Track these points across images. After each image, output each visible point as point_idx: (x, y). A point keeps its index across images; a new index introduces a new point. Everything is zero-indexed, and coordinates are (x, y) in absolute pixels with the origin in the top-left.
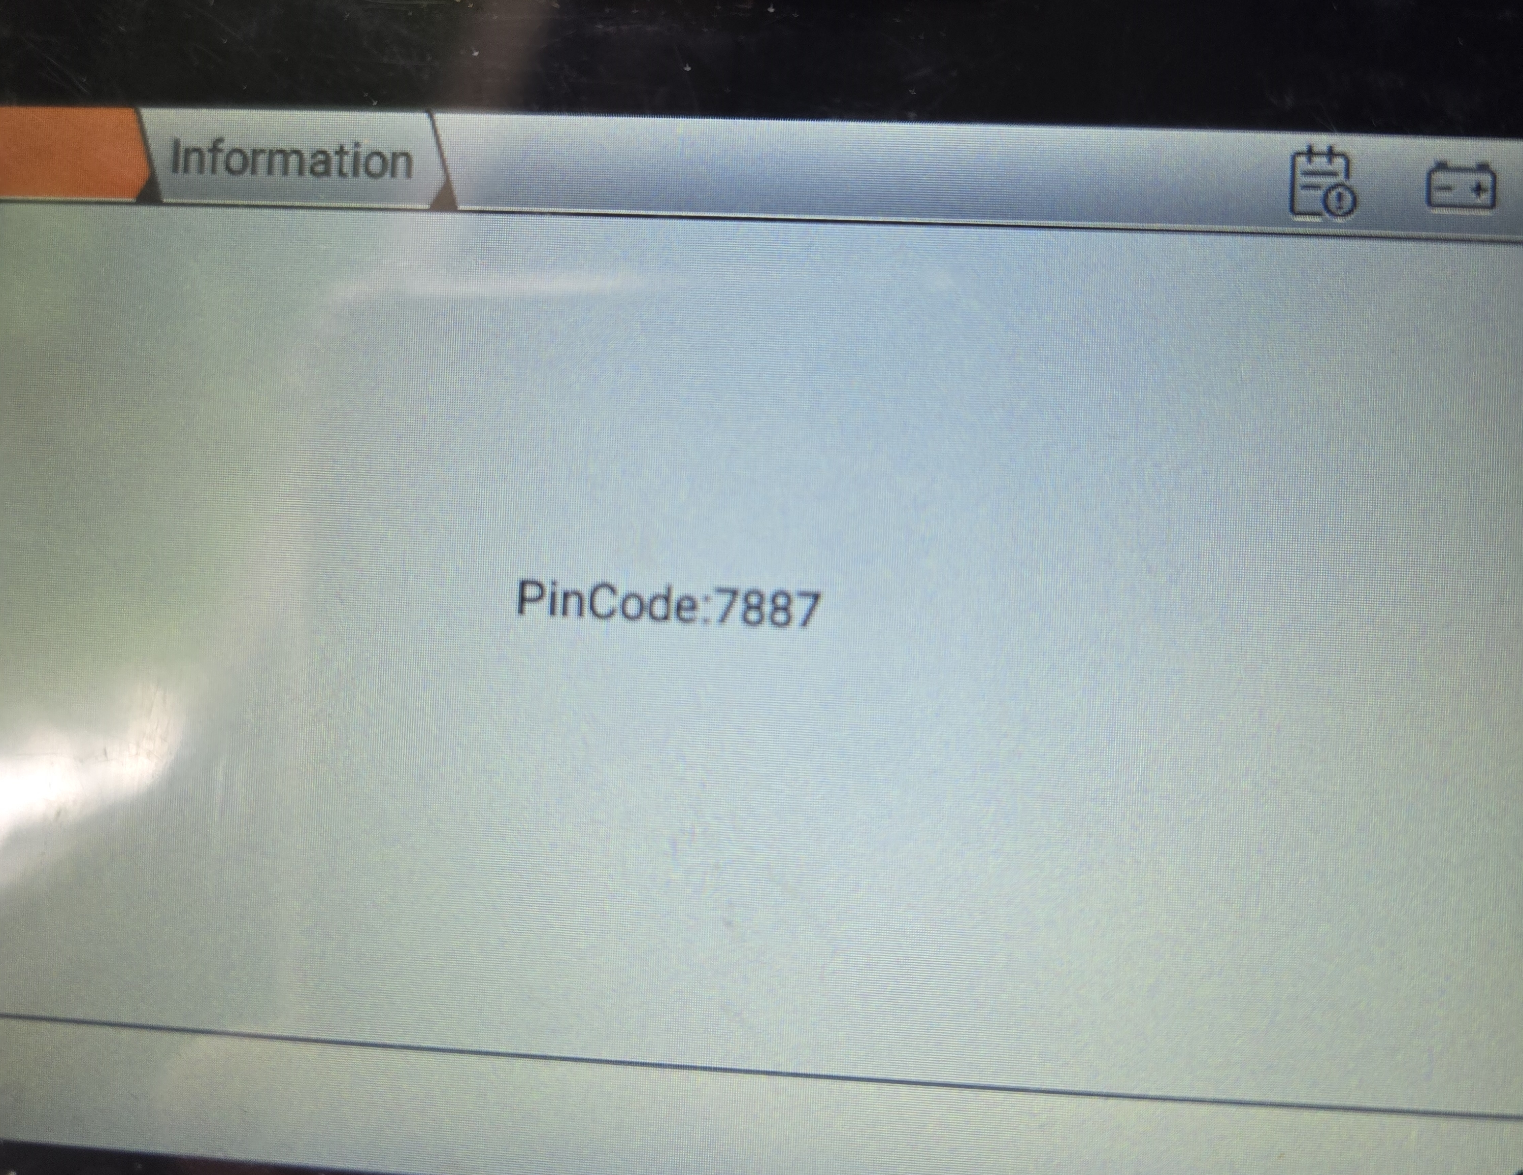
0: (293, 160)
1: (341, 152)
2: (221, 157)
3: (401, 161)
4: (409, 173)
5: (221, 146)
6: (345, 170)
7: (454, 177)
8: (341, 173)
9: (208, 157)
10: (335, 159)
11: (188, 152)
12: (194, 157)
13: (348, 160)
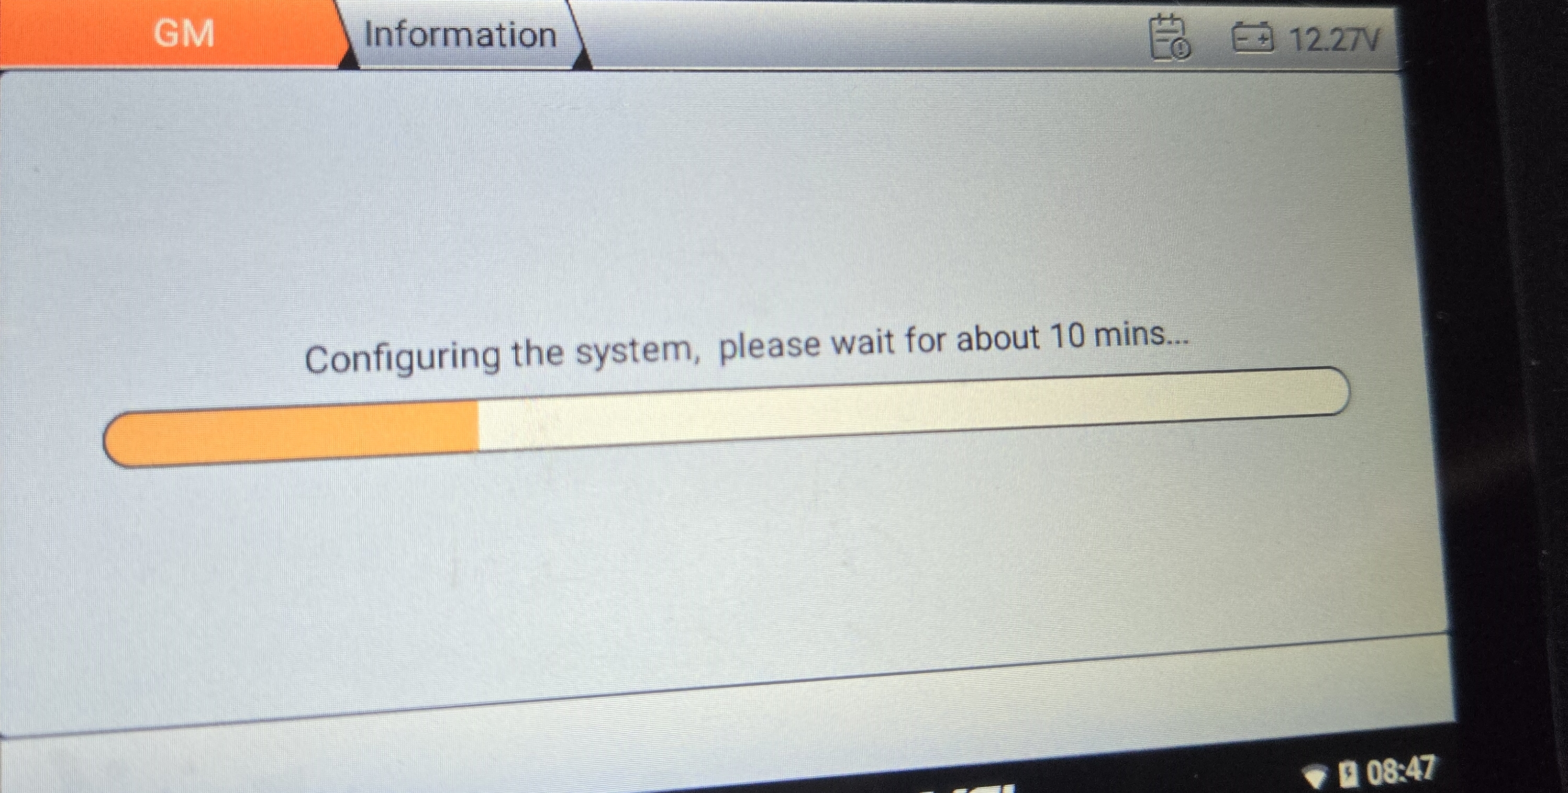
0: (464, 35)
1: (500, 29)
2: (406, 34)
3: (548, 35)
4: (554, 44)
5: (404, 25)
6: (504, 42)
7: (587, 46)
8: (502, 45)
9: (395, 34)
10: (496, 35)
11: (378, 30)
12: (384, 34)
13: (506, 35)
